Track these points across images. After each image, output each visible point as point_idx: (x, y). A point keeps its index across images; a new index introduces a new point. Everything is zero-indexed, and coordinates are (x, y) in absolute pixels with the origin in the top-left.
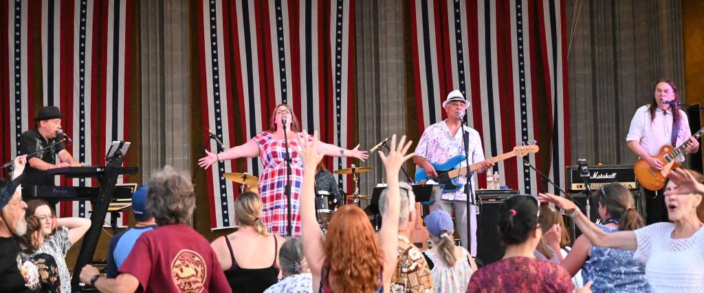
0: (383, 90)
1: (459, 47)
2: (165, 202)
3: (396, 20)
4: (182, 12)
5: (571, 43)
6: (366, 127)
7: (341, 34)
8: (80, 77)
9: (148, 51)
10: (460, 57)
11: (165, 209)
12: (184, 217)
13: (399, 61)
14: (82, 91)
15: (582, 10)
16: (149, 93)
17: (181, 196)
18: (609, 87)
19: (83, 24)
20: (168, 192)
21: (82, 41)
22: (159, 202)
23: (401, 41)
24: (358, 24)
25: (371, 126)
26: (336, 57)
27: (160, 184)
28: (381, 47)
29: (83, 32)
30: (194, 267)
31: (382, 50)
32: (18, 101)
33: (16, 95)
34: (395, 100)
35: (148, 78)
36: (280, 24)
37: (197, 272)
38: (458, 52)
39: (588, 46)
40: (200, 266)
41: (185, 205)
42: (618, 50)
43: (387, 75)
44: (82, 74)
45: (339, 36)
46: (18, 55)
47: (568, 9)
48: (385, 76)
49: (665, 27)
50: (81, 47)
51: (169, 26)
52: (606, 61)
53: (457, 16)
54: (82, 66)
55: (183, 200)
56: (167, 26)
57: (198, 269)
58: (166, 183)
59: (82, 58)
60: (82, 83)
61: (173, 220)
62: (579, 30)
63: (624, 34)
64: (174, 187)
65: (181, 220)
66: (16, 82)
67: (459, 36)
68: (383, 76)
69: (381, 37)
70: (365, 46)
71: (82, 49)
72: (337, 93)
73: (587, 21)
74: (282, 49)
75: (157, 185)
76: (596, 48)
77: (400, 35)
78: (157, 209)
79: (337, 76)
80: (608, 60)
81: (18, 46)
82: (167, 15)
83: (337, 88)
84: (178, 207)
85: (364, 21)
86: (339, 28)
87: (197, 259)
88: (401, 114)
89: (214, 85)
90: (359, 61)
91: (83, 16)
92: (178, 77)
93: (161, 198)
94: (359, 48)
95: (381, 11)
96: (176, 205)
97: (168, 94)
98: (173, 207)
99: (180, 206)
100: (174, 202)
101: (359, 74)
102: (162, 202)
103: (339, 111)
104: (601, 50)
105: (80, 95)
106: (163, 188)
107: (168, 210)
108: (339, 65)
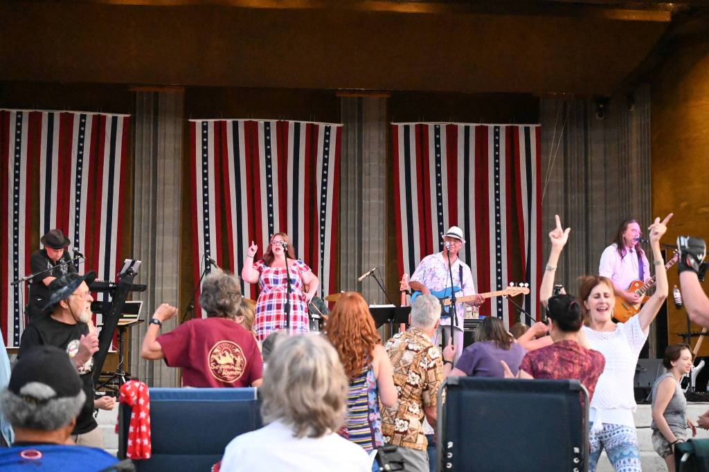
0: (365, 229)
1: (439, 190)
2: (214, 297)
3: (379, 162)
4: (175, 147)
5: (545, 191)
6: (347, 263)
7: (327, 174)
8: (76, 207)
9: (141, 184)
10: (439, 199)
11: (214, 303)
12: (231, 311)
13: (382, 202)
14: (77, 221)
15: (557, 158)
16: (141, 225)
17: (228, 293)
18: (580, 232)
19: (80, 157)
20: (218, 289)
21: (79, 173)
22: (210, 297)
23: (384, 184)
24: (343, 164)
25: (352, 264)
26: (322, 196)
27: (211, 283)
28: (365, 188)
29: (80, 165)
30: (233, 357)
31: (365, 191)
32: (16, 229)
33: (14, 222)
34: (376, 239)
35: (141, 211)
36: (269, 161)
37: (235, 361)
38: (437, 195)
39: (561, 193)
40: (239, 357)
41: (231, 300)
42: (590, 199)
43: (369, 215)
44: (78, 205)
45: (325, 176)
46: (17, 184)
47: (543, 157)
48: (367, 216)
49: (635, 177)
50: (77, 179)
51: (162, 161)
52: (578, 207)
53: (438, 160)
54: (78, 197)
55: (230, 296)
56: (160, 162)
57: (236, 359)
58: (216, 283)
59: (78, 189)
60: (78, 213)
61: (221, 314)
62: (554, 177)
63: (596, 183)
64: (223, 285)
65: (228, 314)
66: (14, 210)
67: (439, 180)
68: (365, 216)
69: (365, 178)
70: (350, 187)
71: (79, 181)
72: (321, 230)
73: (561, 170)
74: (270, 186)
75: (209, 285)
76: (569, 195)
77: (383, 177)
78: (208, 304)
79: (321, 214)
80: (580, 207)
81: (17, 176)
82: (160, 150)
83: (321, 226)
84: (225, 302)
85: (349, 163)
86: (325, 168)
87: (237, 350)
88: (381, 252)
89: (204, 219)
90: (343, 200)
91: (81, 149)
92: (170, 211)
93: (211, 295)
94: (343, 188)
95: (366, 153)
96: (223, 300)
97: (159, 226)
98: (221, 302)
99: (227, 302)
100: (222, 298)
101: (343, 213)
102: (212, 298)
103: (323, 248)
104: (574, 197)
105: (76, 225)
106: (214, 286)
107: (217, 304)
108: (324, 204)
